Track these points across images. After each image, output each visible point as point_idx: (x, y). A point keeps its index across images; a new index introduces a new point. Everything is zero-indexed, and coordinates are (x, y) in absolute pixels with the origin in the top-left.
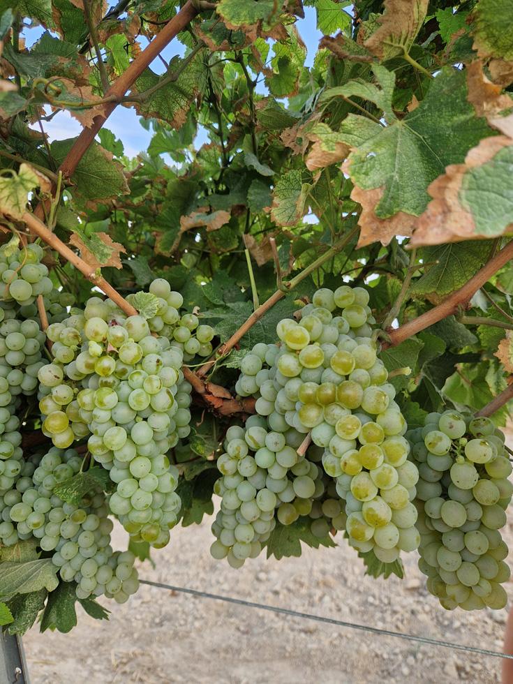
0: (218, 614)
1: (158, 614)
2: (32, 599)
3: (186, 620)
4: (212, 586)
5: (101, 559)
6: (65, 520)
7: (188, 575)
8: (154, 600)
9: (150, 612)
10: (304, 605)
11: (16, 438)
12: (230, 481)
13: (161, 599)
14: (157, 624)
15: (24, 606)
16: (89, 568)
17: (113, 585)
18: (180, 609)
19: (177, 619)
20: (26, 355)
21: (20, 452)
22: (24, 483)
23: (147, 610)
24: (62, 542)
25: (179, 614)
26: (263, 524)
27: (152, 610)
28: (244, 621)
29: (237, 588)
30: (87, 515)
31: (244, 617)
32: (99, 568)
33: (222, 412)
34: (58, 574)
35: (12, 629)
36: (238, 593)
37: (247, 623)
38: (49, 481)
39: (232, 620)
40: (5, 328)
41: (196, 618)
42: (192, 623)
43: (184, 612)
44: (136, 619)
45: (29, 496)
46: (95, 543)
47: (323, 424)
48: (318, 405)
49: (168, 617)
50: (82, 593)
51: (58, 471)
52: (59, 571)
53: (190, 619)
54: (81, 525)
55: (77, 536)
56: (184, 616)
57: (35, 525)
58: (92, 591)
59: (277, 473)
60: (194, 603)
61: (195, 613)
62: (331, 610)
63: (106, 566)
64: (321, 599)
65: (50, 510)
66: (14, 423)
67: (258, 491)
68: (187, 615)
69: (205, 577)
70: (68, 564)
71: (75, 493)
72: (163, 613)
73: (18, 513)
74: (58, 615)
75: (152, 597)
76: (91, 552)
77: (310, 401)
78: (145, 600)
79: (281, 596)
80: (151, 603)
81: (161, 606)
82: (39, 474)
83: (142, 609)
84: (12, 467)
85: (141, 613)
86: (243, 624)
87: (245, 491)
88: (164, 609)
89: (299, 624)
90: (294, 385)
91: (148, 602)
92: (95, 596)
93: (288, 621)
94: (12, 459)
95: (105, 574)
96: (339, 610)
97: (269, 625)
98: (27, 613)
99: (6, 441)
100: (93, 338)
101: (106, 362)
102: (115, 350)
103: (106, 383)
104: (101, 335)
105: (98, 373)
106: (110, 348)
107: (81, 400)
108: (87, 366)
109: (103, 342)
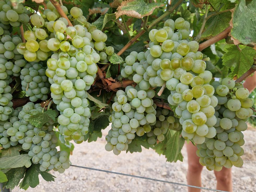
0: (92, 186)
1: (68, 186)
2: (18, 173)
3: (79, 188)
4: (90, 176)
5: (52, 153)
6: (35, 135)
7: (80, 172)
8: (67, 181)
9: (66, 186)
10: (125, 182)
11: (10, 96)
12: (118, 115)
13: (70, 181)
14: (68, 190)
15: (14, 176)
16: (46, 157)
17: (57, 165)
18: (77, 184)
19: (76, 188)
20: (15, 54)
21: (11, 104)
22: (14, 119)
23: (64, 185)
24: (33, 146)
25: (77, 186)
26: (131, 134)
27: (66, 185)
28: (102, 188)
29: (99, 177)
30: (46, 134)
31: (102, 187)
32: (51, 157)
33: (110, 88)
34: (31, 160)
35: (7, 186)
36: (100, 178)
37: (103, 188)
38: (27, 117)
39: (98, 188)
40: (3, 39)
41: (83, 188)
42: (82, 189)
43: (79, 185)
44: (59, 188)
45: (16, 124)
46: (49, 146)
47: (173, 78)
48: (171, 69)
49: (72, 187)
50: (42, 169)
51: (32, 112)
52: (32, 158)
53: (81, 188)
54: (42, 138)
55: (40, 143)
56: (79, 187)
57: (20, 137)
58: (48, 168)
59: (141, 110)
60: (83, 182)
61: (83, 185)
62: (135, 184)
63: (55, 157)
64: (131, 180)
65: (27, 131)
66: (9, 89)
67: (130, 119)
68: (80, 186)
69: (87, 173)
70: (36, 155)
71: (40, 122)
72: (70, 186)
73: (11, 131)
74: (30, 180)
75: (66, 180)
76: (47, 150)
77: (167, 67)
78: (63, 181)
79: (116, 179)
80: (65, 183)
81: (70, 183)
82: (21, 114)
83: (62, 185)
84: (8, 110)
85: (61, 186)
86: (102, 189)
87: (125, 119)
88: (71, 185)
89: (123, 189)
90: (158, 61)
91: (64, 182)
92: (49, 170)
93: (119, 188)
94: (7, 106)
95: (54, 160)
96: (138, 183)
97: (112, 189)
98: (15, 180)
99: (5, 97)
100: (59, 31)
101: (67, 44)
102: (72, 39)
103: (64, 57)
104: (64, 29)
105: (61, 49)
106: (68, 37)
107: (51, 63)
108: (55, 45)
109: (64, 33)
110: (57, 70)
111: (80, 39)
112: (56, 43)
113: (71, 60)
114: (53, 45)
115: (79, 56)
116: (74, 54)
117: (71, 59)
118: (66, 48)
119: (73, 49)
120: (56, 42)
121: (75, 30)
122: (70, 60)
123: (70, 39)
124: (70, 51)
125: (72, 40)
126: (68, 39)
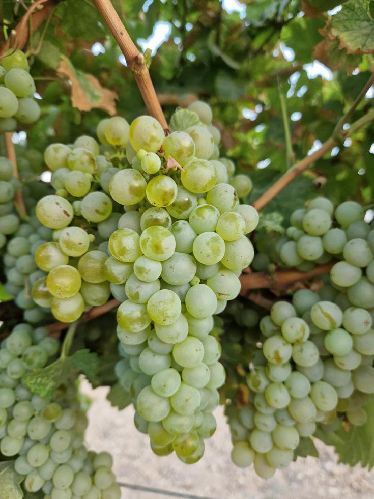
5: (76, 464)
6: (33, 417)
24: (29, 444)
30: (62, 410)
32: (75, 476)
34: (22, 485)
38: (16, 368)
46: (71, 444)
51: (30, 354)
52: (24, 481)
54: (54, 423)
55: (49, 437)
65: (14, 405)
70: (36, 472)
71: (52, 383)
76: (64, 457)
100: (146, 145)
101: (168, 184)
102: (180, 167)
103: (156, 222)
104: (158, 141)
105: (151, 200)
106: (172, 163)
107: (120, 243)
108: (133, 190)
109: (159, 153)
110: (140, 262)
111: (206, 167)
112: (136, 184)
113: (179, 230)
114: (127, 189)
115: (203, 218)
116: (185, 214)
117: (176, 227)
118: (165, 196)
119: (185, 198)
120: (136, 179)
121: (192, 142)
122: (174, 230)
123: (176, 169)
124: (174, 205)
125: (183, 170)
126: (171, 169)
